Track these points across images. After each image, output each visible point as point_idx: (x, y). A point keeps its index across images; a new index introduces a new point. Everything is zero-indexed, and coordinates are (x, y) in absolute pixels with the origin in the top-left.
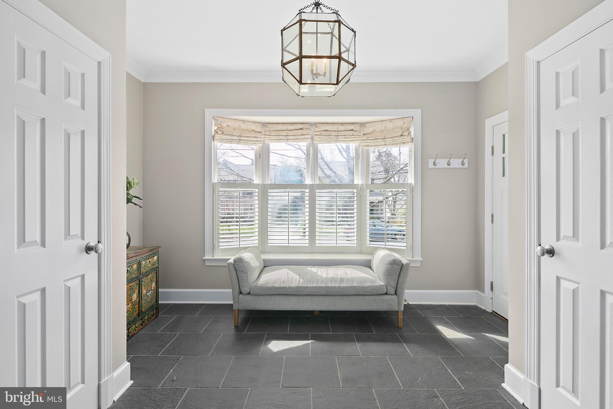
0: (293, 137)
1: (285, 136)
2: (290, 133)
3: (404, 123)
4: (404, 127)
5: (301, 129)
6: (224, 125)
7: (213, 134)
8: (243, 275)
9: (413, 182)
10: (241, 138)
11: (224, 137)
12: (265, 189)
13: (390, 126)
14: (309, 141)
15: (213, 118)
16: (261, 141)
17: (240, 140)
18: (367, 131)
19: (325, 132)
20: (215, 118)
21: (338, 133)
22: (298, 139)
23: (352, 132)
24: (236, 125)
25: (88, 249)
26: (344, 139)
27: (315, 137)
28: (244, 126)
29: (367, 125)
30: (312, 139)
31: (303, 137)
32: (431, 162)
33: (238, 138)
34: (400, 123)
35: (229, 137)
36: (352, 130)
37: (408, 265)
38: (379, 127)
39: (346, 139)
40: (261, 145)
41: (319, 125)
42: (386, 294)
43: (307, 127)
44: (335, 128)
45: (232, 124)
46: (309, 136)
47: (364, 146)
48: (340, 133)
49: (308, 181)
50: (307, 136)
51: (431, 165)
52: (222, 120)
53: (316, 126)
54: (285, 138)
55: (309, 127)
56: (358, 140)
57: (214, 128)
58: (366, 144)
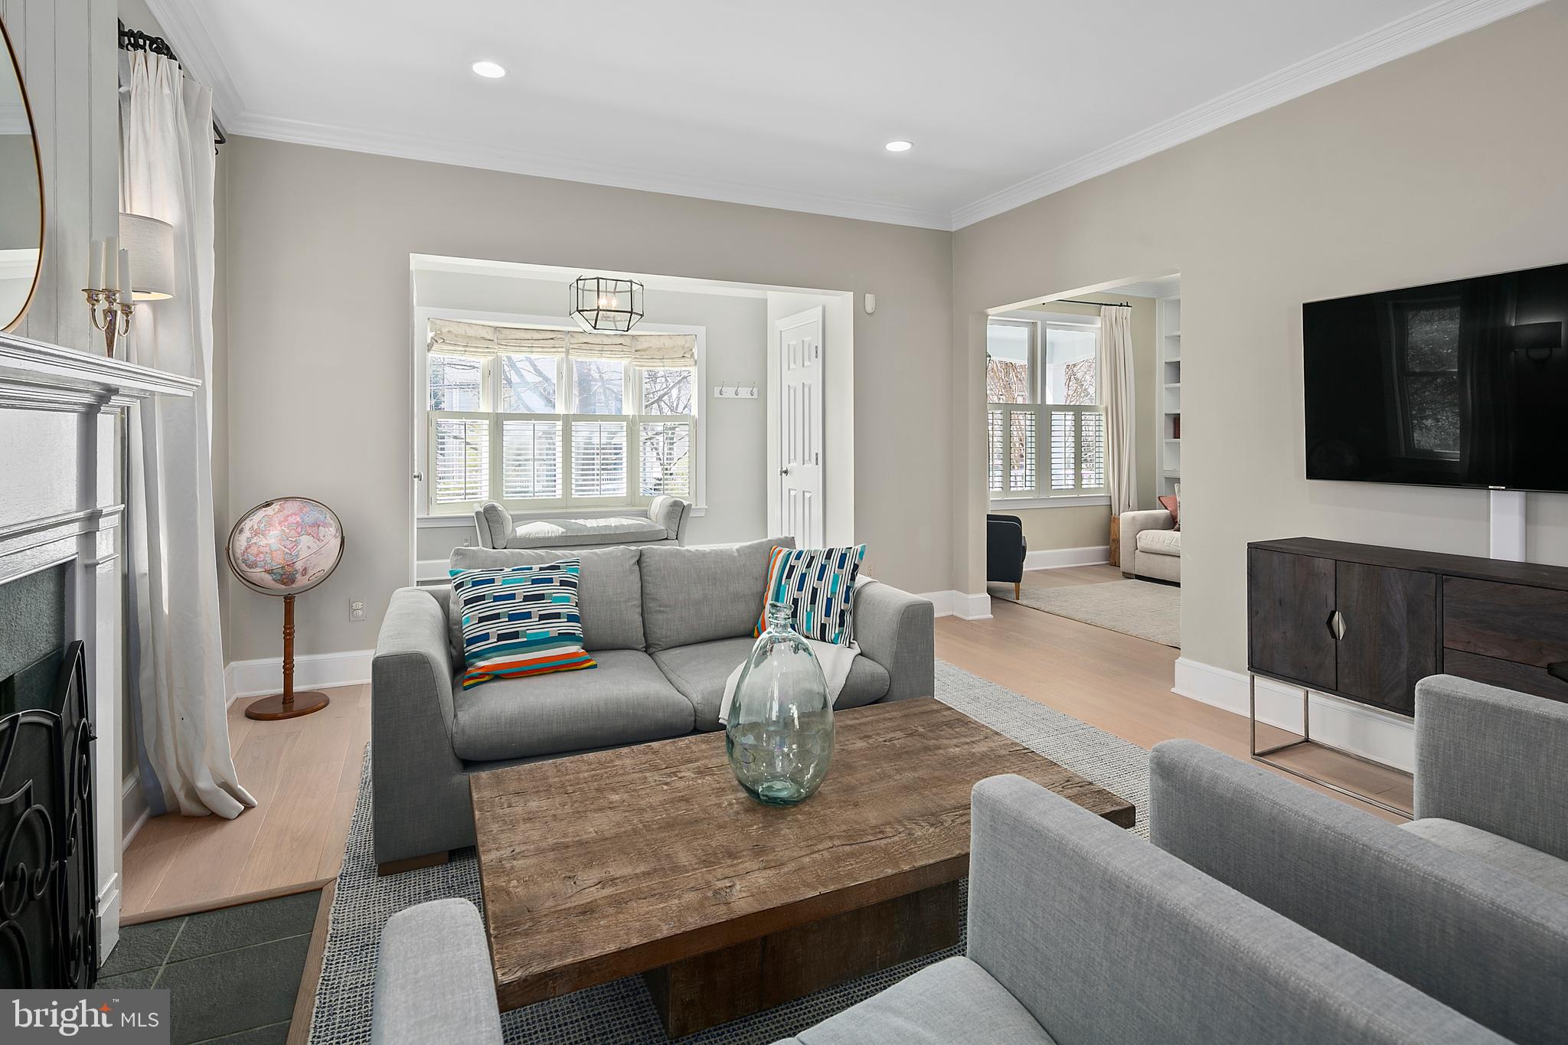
0: (540, 350)
1: (529, 347)
2: (536, 344)
3: (686, 342)
4: (686, 346)
5: (551, 339)
6: (444, 331)
7: (429, 341)
9: (697, 416)
10: (467, 349)
11: (445, 347)
12: (497, 422)
13: (668, 343)
14: (563, 355)
15: (428, 320)
16: (494, 353)
17: (465, 351)
18: (640, 347)
19: (585, 345)
20: (431, 319)
21: (602, 348)
22: (545, 352)
23: (621, 346)
24: (461, 330)
26: (610, 356)
27: (571, 351)
28: (471, 332)
29: (640, 339)
30: (567, 353)
31: (552, 350)
32: (717, 390)
33: (463, 349)
34: (680, 341)
35: (452, 348)
36: (621, 344)
37: (690, 506)
38: (655, 343)
39: (613, 356)
40: (491, 358)
41: (576, 335)
42: (666, 539)
43: (560, 336)
44: (598, 340)
45: (455, 329)
46: (564, 350)
47: (636, 365)
48: (606, 348)
49: (560, 409)
50: (560, 350)
51: (717, 394)
52: (442, 323)
53: (571, 336)
54: (529, 350)
55: (563, 336)
56: (628, 357)
57: (431, 335)
58: (639, 363)
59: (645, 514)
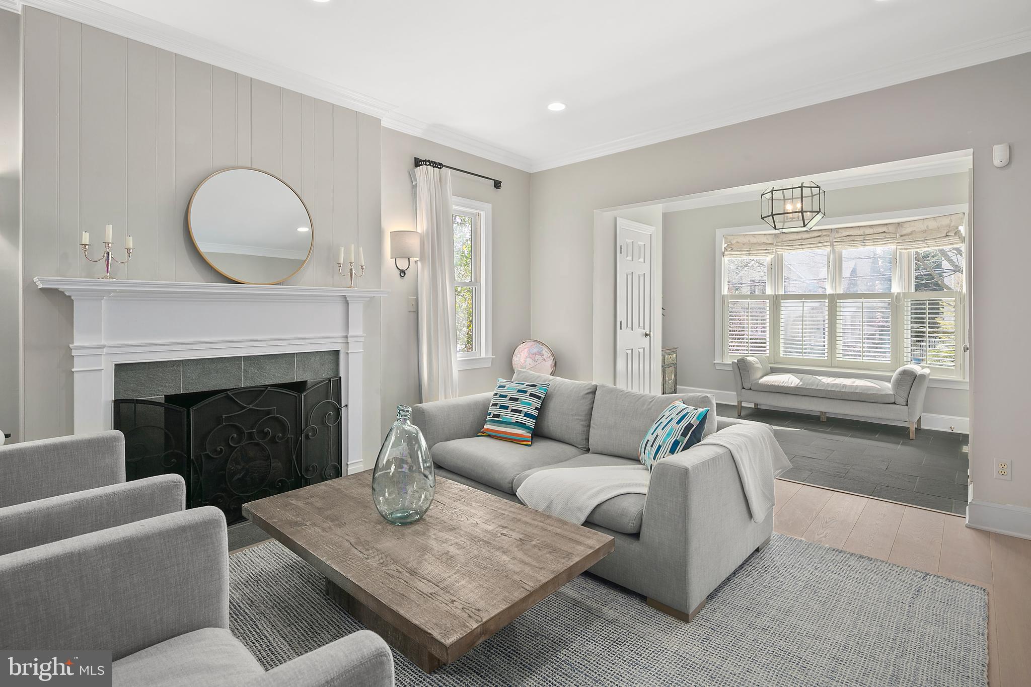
0: (809, 246)
1: (799, 245)
2: (805, 242)
3: (951, 221)
4: (950, 225)
5: (819, 236)
6: (734, 242)
7: (723, 251)
9: (964, 290)
11: (733, 253)
12: (776, 301)
13: (933, 224)
14: (830, 248)
15: (723, 236)
16: (773, 252)
17: (750, 254)
18: (904, 232)
19: (848, 237)
20: (725, 236)
21: (864, 238)
22: (815, 247)
23: (885, 234)
24: (746, 240)
25: (646, 335)
26: (873, 243)
27: (835, 244)
28: (753, 240)
29: (906, 225)
30: (832, 245)
31: (820, 245)
33: (748, 252)
34: (945, 221)
35: (739, 253)
36: (884, 232)
37: (923, 376)
38: (921, 226)
39: (876, 243)
40: (773, 256)
41: (840, 231)
42: (894, 403)
43: (824, 233)
44: (860, 232)
45: (741, 240)
46: (829, 244)
47: (901, 249)
48: (868, 237)
49: (829, 291)
50: (825, 244)
52: (732, 237)
53: (837, 232)
54: (800, 247)
55: (828, 233)
56: (893, 242)
57: (724, 246)
58: (903, 247)
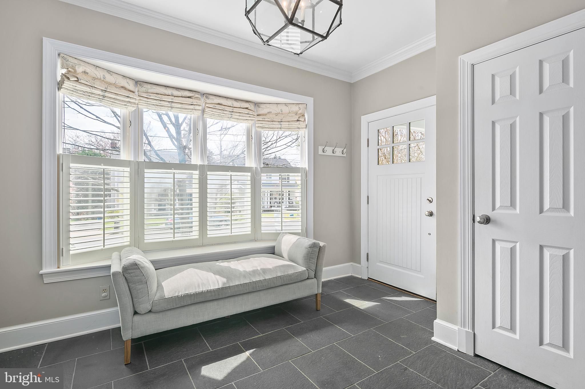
0: (179, 106)
2: (176, 100)
3: (300, 109)
4: (299, 112)
5: (189, 97)
6: (80, 69)
7: (59, 78)
8: (140, 287)
9: (307, 168)
10: (106, 94)
11: (79, 87)
12: (139, 168)
13: (286, 109)
14: (199, 113)
15: (59, 55)
16: (134, 104)
17: (104, 96)
18: (261, 112)
19: (219, 106)
20: (62, 55)
21: (233, 109)
22: (186, 109)
23: (247, 110)
24: (99, 74)
26: (238, 117)
27: (207, 110)
28: (109, 78)
29: (262, 106)
30: (203, 111)
31: (192, 107)
32: (320, 148)
33: (101, 94)
34: (295, 108)
35: (88, 89)
36: (247, 108)
37: (324, 246)
38: (275, 110)
39: (241, 118)
40: (134, 109)
41: (211, 97)
42: (308, 279)
43: (196, 95)
44: (229, 103)
45: (91, 71)
46: (200, 108)
47: (258, 127)
48: (235, 110)
49: (196, 161)
50: (197, 107)
51: (320, 152)
52: (76, 61)
53: (207, 97)
54: (169, 105)
55: (199, 96)
56: (252, 120)
57: (61, 71)
58: (261, 125)
59: (272, 251)
